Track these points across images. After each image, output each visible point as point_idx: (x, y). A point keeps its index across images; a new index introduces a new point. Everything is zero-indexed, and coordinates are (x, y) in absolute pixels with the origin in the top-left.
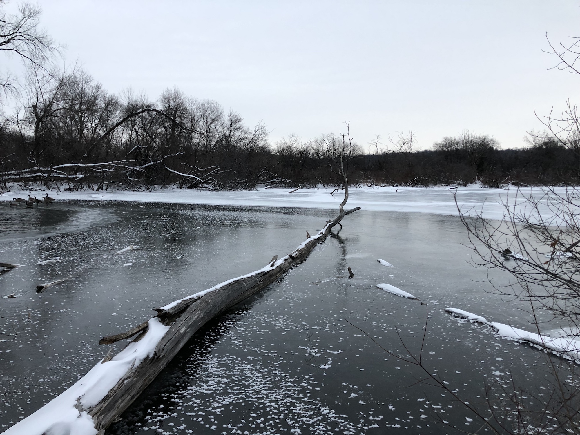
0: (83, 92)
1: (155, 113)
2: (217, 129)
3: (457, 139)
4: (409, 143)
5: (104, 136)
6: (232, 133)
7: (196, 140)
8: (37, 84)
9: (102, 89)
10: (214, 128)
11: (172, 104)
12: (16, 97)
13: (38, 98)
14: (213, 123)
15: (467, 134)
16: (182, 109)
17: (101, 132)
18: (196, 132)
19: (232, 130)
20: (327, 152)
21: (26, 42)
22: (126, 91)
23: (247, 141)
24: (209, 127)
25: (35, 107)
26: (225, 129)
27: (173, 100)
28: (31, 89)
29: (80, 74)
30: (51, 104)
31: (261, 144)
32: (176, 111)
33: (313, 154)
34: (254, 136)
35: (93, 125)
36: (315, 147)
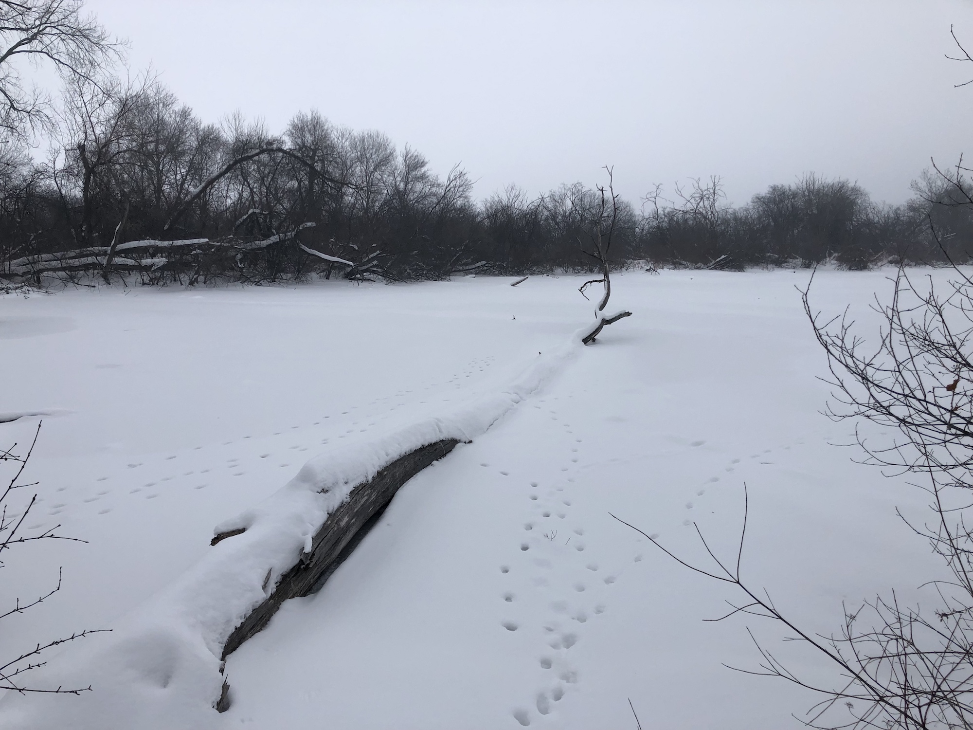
0: (161, 122)
1: (281, 154)
2: (384, 179)
3: (793, 187)
4: (711, 197)
5: (198, 196)
6: (410, 186)
7: (349, 199)
8: (84, 110)
9: (192, 116)
10: (379, 177)
11: (309, 139)
12: (51, 133)
13: (86, 133)
14: (378, 170)
15: (812, 179)
16: (326, 147)
17: (192, 189)
18: (350, 185)
19: (410, 180)
20: (570, 214)
21: (63, 38)
22: (231, 118)
23: (435, 201)
24: (372, 177)
25: (81, 148)
26: (399, 179)
27: (309, 131)
28: (75, 119)
29: (155, 91)
30: (108, 142)
31: (459, 203)
32: (315, 151)
33: (547, 219)
34: (448, 189)
35: (179, 177)
36: (550, 206)
